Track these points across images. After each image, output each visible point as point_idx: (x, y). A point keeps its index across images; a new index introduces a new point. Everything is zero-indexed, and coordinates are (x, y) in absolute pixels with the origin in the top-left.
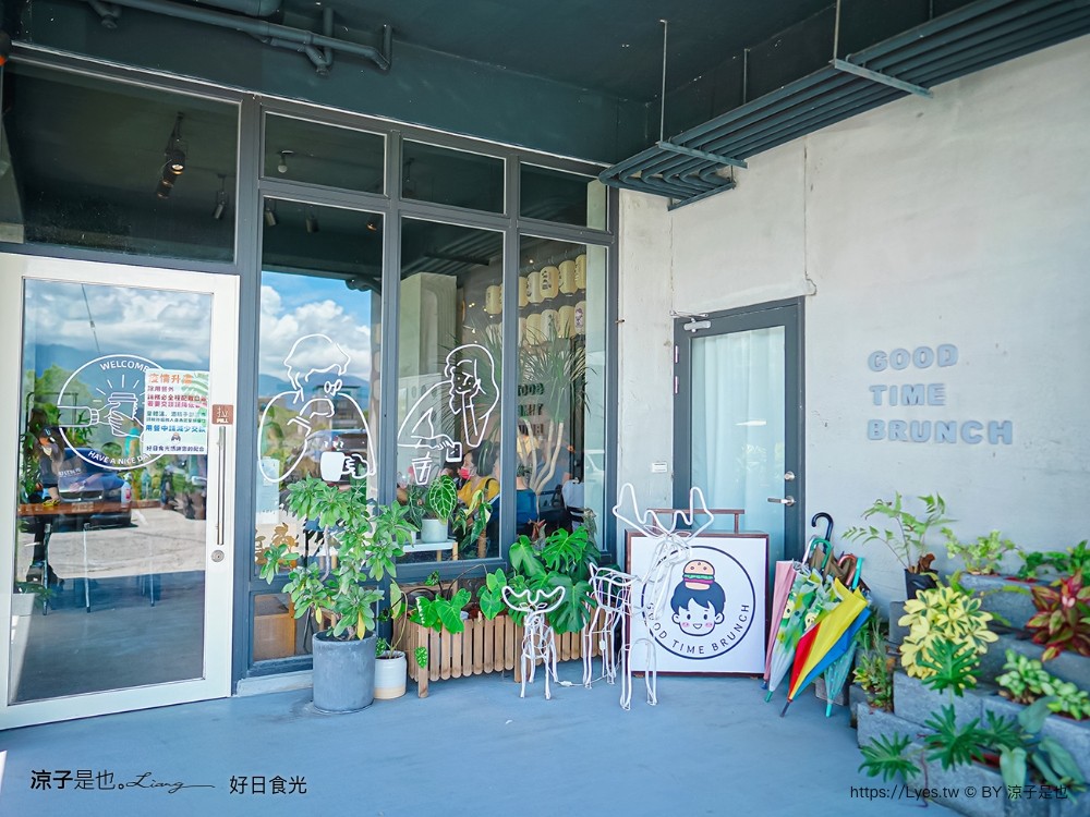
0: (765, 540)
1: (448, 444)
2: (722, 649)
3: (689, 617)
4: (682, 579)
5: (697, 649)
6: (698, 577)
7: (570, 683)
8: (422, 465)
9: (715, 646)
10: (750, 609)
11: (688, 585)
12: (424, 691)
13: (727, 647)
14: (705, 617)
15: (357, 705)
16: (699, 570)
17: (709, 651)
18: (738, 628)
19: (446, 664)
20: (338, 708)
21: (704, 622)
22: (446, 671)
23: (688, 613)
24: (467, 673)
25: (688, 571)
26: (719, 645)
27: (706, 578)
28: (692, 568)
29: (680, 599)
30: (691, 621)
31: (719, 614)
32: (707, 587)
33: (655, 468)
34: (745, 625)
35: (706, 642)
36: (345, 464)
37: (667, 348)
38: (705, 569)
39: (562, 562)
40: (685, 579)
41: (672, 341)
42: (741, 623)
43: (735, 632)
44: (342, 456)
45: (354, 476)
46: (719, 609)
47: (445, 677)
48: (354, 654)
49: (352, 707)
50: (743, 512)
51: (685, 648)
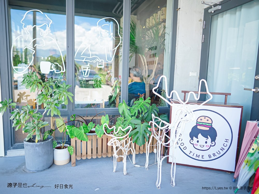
0: (241, 109)
1: (98, 60)
2: (213, 158)
3: (198, 142)
4: (196, 124)
5: (201, 157)
6: (204, 124)
7: (139, 166)
8: (86, 68)
9: (210, 156)
10: (230, 141)
11: (199, 127)
12: (74, 164)
13: (216, 157)
14: (206, 142)
15: (40, 169)
16: (204, 120)
17: (206, 158)
18: (222, 149)
19: (84, 152)
20: (31, 170)
21: (205, 145)
22: (84, 156)
23: (198, 140)
24: (94, 157)
25: (199, 120)
26: (212, 156)
27: (208, 125)
28: (201, 120)
29: (194, 133)
30: (199, 144)
31: (213, 142)
32: (208, 129)
33: (191, 74)
34: (226, 148)
35: (206, 154)
36: (51, 67)
37: (200, 22)
38: (208, 120)
39: (139, 113)
40: (197, 125)
41: (203, 19)
42: (224, 147)
43: (220, 151)
44: (49, 64)
45: (55, 72)
46: (213, 139)
47: (84, 158)
48: (37, 148)
49: (37, 170)
50: (230, 94)
51: (195, 155)
